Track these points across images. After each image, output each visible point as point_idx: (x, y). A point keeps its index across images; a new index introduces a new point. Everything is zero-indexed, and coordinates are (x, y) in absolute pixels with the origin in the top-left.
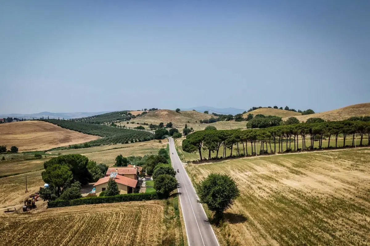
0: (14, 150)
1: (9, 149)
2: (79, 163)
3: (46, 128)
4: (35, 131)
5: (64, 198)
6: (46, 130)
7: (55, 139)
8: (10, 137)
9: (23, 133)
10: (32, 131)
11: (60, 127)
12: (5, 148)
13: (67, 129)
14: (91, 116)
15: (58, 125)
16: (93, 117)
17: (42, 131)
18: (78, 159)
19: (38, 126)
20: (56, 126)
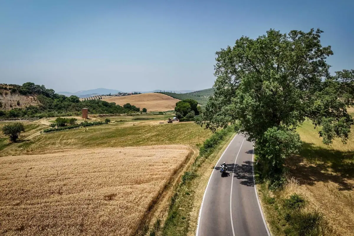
0: (145, 110)
1: (141, 110)
2: (194, 103)
3: (163, 98)
4: (157, 100)
5: (187, 117)
6: (163, 99)
7: (169, 105)
8: (141, 103)
9: (148, 101)
10: (154, 100)
11: (172, 98)
12: (139, 109)
13: (177, 99)
14: (193, 92)
15: (171, 96)
16: (195, 92)
17: (160, 100)
18: (193, 101)
19: (157, 96)
20: (170, 97)
